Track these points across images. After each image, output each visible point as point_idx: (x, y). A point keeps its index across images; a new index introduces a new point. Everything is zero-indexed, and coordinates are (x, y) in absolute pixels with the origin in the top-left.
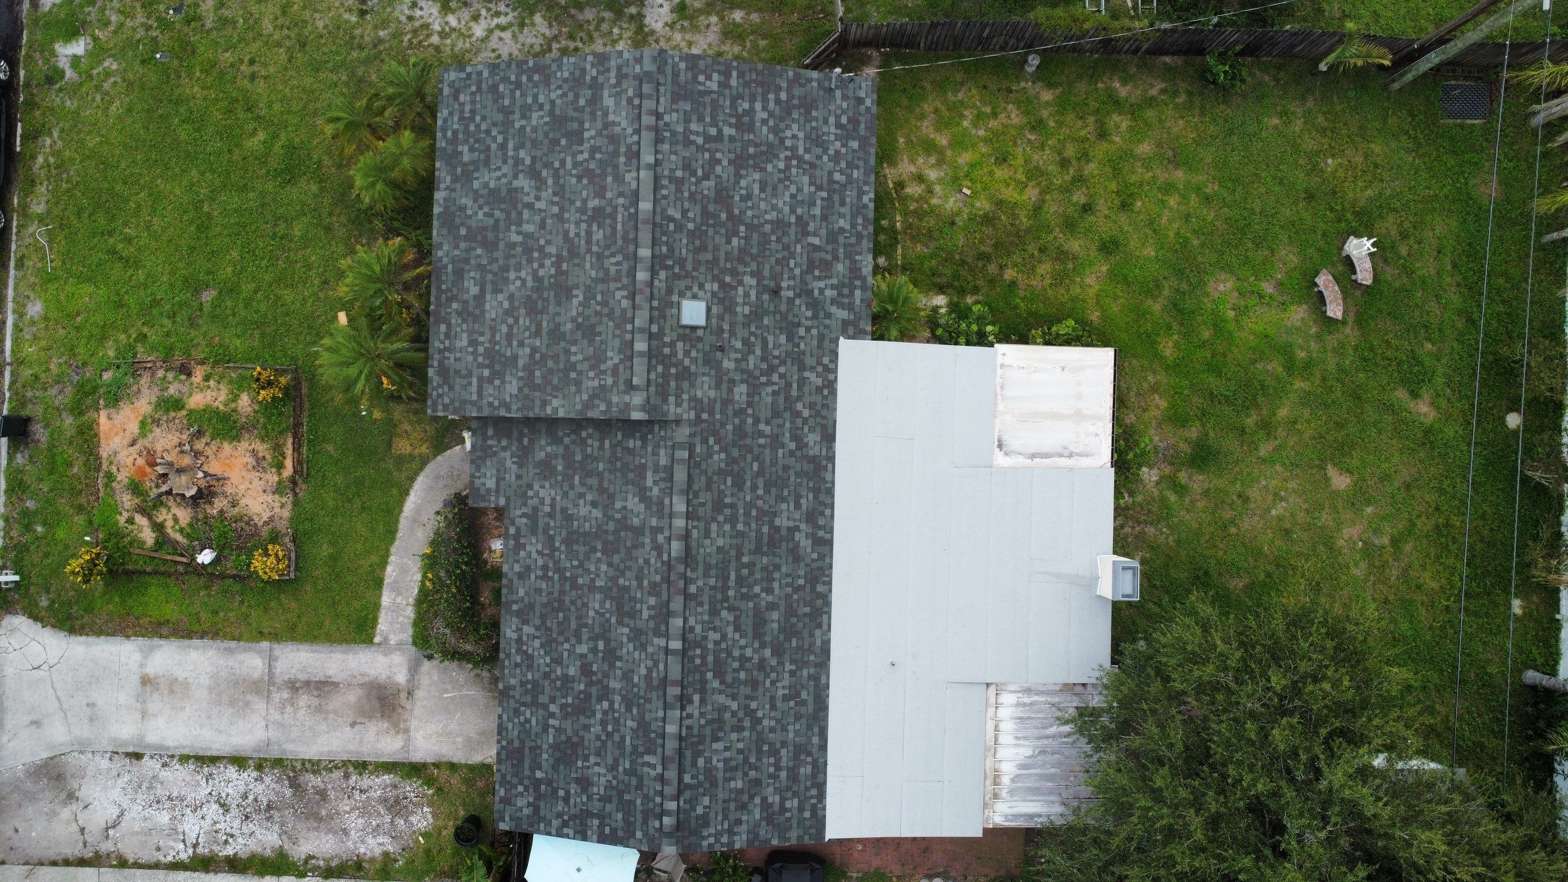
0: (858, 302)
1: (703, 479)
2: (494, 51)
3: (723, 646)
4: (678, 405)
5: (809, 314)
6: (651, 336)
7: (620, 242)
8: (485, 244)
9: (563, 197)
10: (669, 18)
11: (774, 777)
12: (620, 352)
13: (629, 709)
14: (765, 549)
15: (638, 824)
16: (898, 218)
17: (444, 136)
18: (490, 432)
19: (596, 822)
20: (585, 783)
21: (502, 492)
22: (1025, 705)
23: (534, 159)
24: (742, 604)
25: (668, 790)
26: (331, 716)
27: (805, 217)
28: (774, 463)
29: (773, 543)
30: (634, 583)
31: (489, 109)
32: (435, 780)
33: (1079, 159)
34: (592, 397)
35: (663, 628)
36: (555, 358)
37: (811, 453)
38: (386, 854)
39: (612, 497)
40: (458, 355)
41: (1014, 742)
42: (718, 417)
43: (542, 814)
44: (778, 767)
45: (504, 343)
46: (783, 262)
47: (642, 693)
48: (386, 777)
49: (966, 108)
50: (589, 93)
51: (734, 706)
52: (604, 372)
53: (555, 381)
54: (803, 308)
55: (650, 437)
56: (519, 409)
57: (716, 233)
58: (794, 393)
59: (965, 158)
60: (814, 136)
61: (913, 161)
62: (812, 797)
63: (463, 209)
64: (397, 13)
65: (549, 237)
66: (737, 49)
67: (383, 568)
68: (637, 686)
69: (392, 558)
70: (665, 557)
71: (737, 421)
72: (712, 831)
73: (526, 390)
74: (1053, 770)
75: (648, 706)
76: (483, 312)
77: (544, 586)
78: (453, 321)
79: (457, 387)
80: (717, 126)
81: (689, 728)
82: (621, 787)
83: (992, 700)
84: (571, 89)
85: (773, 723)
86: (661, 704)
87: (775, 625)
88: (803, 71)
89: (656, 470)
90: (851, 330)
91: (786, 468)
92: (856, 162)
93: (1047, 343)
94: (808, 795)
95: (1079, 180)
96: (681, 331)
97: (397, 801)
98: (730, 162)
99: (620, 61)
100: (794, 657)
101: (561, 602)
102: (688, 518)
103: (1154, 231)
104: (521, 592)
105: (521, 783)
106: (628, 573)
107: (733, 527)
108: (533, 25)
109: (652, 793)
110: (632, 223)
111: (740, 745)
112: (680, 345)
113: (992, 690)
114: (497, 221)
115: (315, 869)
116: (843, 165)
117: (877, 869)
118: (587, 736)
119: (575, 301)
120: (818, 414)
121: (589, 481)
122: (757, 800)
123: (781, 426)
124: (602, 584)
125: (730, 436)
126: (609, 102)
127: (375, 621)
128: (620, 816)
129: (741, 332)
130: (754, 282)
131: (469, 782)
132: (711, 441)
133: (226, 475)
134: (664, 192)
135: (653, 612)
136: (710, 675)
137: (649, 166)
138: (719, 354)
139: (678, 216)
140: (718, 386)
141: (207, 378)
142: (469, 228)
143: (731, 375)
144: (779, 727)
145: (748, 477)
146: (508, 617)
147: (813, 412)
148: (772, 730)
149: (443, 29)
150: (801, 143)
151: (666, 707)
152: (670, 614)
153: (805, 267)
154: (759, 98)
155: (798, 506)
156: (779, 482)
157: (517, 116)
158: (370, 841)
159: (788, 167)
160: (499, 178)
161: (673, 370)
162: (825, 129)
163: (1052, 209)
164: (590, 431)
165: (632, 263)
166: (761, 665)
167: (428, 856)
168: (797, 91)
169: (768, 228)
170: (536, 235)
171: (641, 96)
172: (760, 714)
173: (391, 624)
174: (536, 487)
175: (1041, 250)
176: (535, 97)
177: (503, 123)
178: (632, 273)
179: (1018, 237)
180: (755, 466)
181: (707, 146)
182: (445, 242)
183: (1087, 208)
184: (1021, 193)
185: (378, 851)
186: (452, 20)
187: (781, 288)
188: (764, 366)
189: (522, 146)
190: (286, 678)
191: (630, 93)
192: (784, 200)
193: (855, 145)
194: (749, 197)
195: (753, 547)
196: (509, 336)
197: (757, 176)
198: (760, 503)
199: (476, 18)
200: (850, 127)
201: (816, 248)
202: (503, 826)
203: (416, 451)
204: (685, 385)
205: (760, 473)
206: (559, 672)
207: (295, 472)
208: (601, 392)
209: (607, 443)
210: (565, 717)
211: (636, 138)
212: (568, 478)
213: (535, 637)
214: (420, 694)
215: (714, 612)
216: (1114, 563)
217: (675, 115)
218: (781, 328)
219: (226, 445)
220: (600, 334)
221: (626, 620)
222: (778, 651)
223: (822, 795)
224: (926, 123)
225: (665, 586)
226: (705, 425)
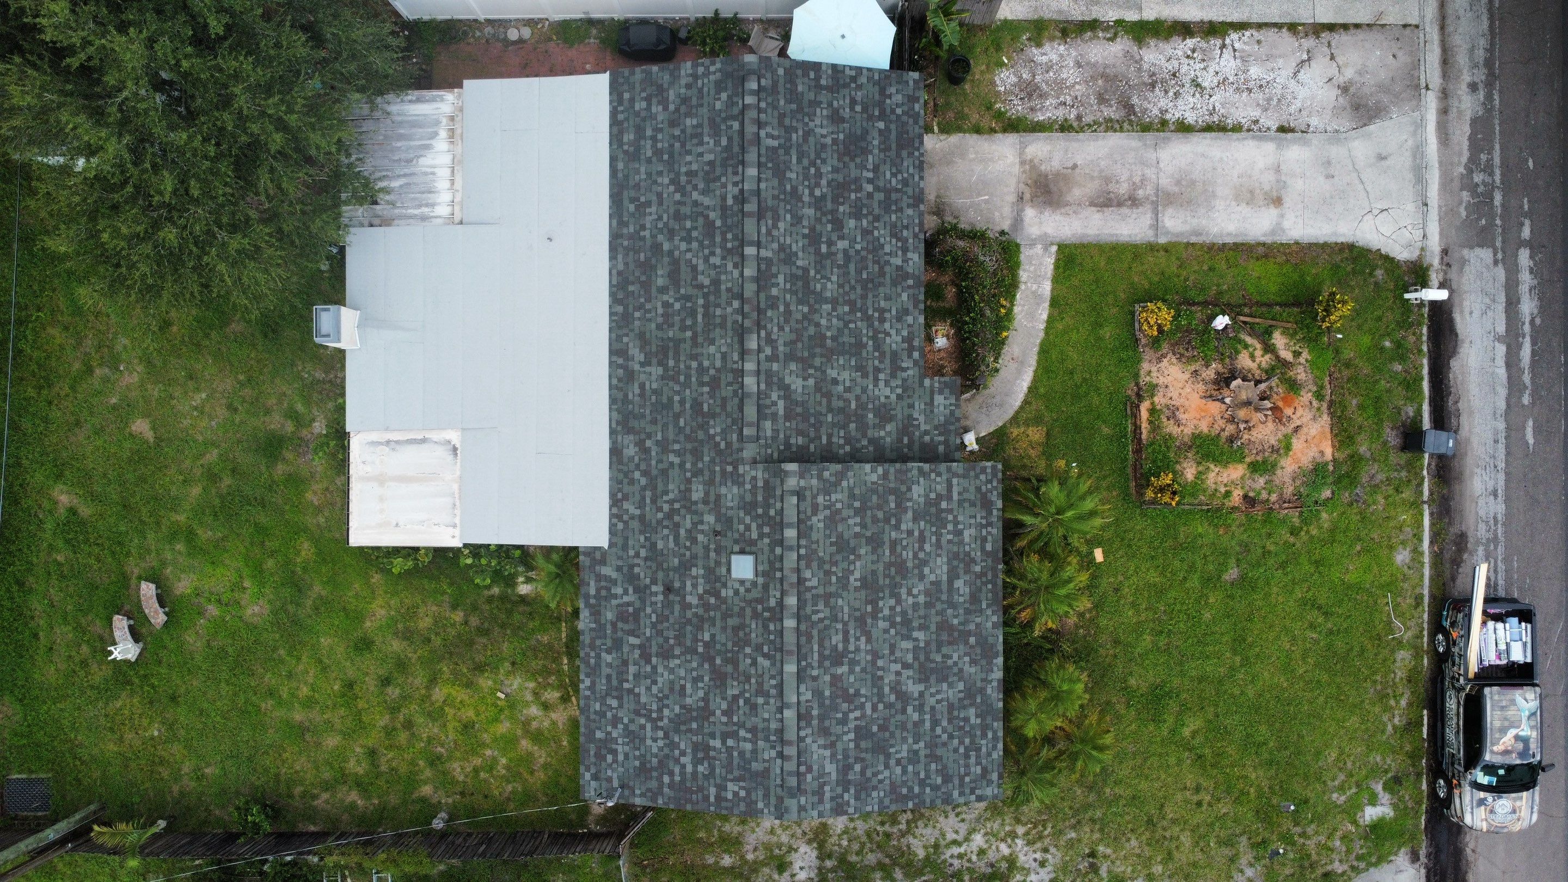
0: (592, 583)
1: (729, 409)
2: (963, 820)
3: (706, 251)
4: (754, 478)
5: (636, 570)
6: (781, 542)
7: (815, 633)
8: (951, 628)
9: (873, 676)
10: (793, 856)
11: (657, 130)
12: (811, 528)
13: (795, 189)
14: (671, 344)
15: (782, 81)
16: (566, 667)
17: (995, 732)
18: (941, 448)
19: (823, 82)
20: (835, 118)
21: (928, 392)
22: (427, 205)
23: (904, 711)
24: (691, 291)
25: (752, 114)
26: (1096, 174)
27: (642, 663)
28: (665, 427)
29: (664, 351)
30: (793, 308)
31: (951, 760)
32: (994, 117)
33: (394, 729)
34: (837, 484)
35: (763, 267)
36: (875, 520)
37: (631, 437)
38: (1039, 45)
39: (818, 388)
40: (973, 521)
41: (436, 170)
42: (718, 469)
43: (877, 88)
44: (654, 139)
45: (927, 534)
46: (662, 618)
47: (782, 204)
48: (1041, 118)
49: (503, 776)
50: (851, 777)
51: (695, 195)
52: (826, 507)
53: (875, 498)
54: (642, 575)
55: (782, 447)
56: (911, 470)
57: (724, 645)
58: (648, 494)
59: (503, 728)
60: (637, 741)
61: (554, 723)
62: (622, 112)
63: (973, 662)
64: (1059, 855)
65: (887, 636)
66: (727, 828)
67: (1050, 316)
68: (787, 211)
69: (1042, 326)
70: (763, 333)
71: (700, 465)
72: (712, 77)
73: (904, 488)
74: (399, 144)
75: (776, 192)
76: (949, 563)
77: (882, 304)
78: (979, 554)
79: (972, 489)
80: (727, 748)
81: (736, 173)
82: (799, 116)
83: (457, 208)
84: (869, 780)
85: (660, 180)
86: (763, 194)
87: (660, 272)
88: (650, 804)
89: (774, 416)
90: (598, 555)
91: (654, 422)
92: (597, 718)
93: (416, 549)
94: (626, 114)
95: (394, 710)
96: (754, 549)
97: (1030, 96)
98: (714, 714)
99: (821, 808)
100: (641, 243)
101: (864, 288)
102: (742, 370)
103: (320, 662)
104: (905, 296)
105: (898, 116)
106: (799, 317)
107: (700, 364)
108: (925, 847)
109: (769, 111)
110: (804, 651)
111: (689, 158)
112: (754, 536)
113: (457, 219)
114: (938, 651)
115: (1107, 28)
116: (609, 715)
117: (571, 46)
118: (835, 163)
119: (857, 575)
120: (626, 475)
121: (841, 404)
122: (672, 107)
123: (660, 461)
124: (824, 307)
125: (706, 451)
126: (830, 768)
127: (1057, 267)
128: (800, 88)
129: (699, 550)
130: (689, 599)
131: (961, 116)
132: (723, 445)
133: (1204, 401)
134: (773, 682)
135: (773, 281)
136: (718, 223)
137: (788, 706)
138: (718, 528)
139: (760, 659)
140: (718, 497)
141: (1228, 494)
142: (967, 643)
143: (707, 508)
144: (654, 177)
145: (689, 411)
146: (917, 273)
147: (630, 475)
148: (660, 173)
149: (1013, 840)
150: (649, 734)
151: (758, 192)
152: (757, 280)
153: (642, 614)
154: (689, 776)
155: (642, 386)
156: (659, 409)
157: (922, 753)
158: (1054, 57)
159: (660, 710)
160: (938, 692)
161: (760, 511)
162: (627, 748)
163: (419, 679)
164: (841, 452)
165: (802, 613)
166: (671, 234)
167: (998, 45)
168: (653, 784)
169: (677, 651)
170: (899, 637)
171: (798, 774)
172: (672, 188)
173: (1041, 264)
174: (893, 397)
175: (429, 640)
176: (904, 772)
177: (936, 746)
178: (801, 603)
179: (451, 654)
180: (682, 423)
181: (735, 728)
182: (990, 630)
183: (386, 682)
184: (449, 695)
185: (1047, 47)
186: (1005, 850)
187: (663, 593)
188: (677, 518)
189: (916, 724)
190: (1141, 209)
191: (809, 777)
192: (664, 677)
193: (599, 735)
194: (695, 680)
195: (682, 345)
196: (922, 539)
197: (689, 701)
198: (677, 388)
199: (982, 852)
200: (604, 752)
201: (632, 633)
202: (916, 75)
203: (1022, 429)
204: (748, 498)
205: (677, 417)
206: (865, 222)
207: (1138, 406)
208: (828, 488)
209: (824, 440)
210: (857, 180)
211: (802, 733)
212: (862, 406)
213: (890, 254)
214: (1012, 198)
215: (716, 283)
216: (339, 341)
217: (767, 757)
218: (663, 555)
219: (1206, 430)
220: (832, 544)
221: (800, 272)
222: (657, 247)
223: (614, 114)
224: (542, 760)
225: (762, 305)
226: (729, 460)
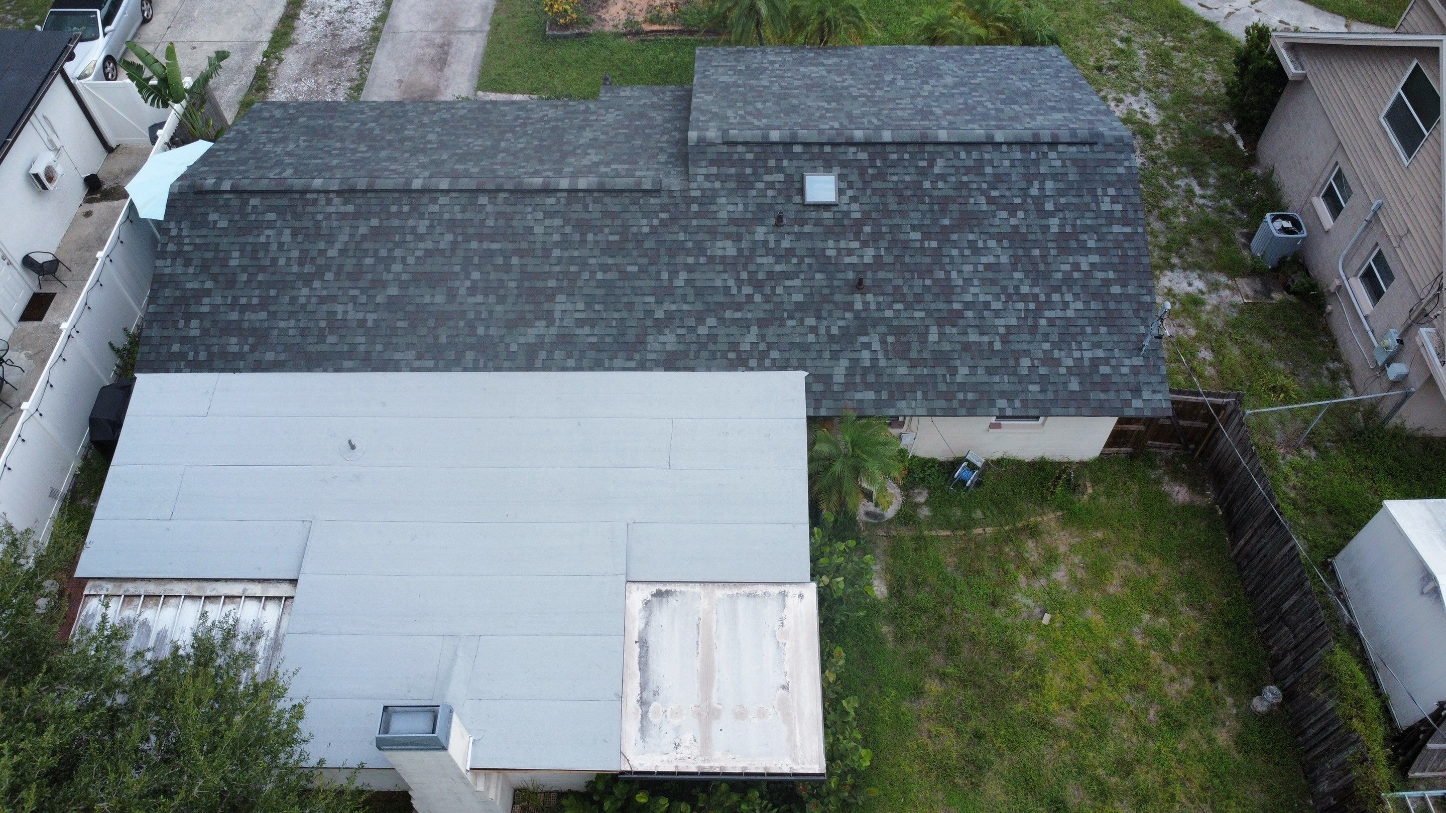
0: (859, 396)
1: (618, 208)
5: (835, 331)
6: (787, 144)
7: (896, 123)
8: (878, 65)
9: (940, 97)
10: (1179, 291)
11: (233, 306)
13: (353, 161)
14: (527, 284)
15: (217, 168)
16: (989, 530)
20: (280, 141)
21: (615, 99)
22: (255, 640)
23: (978, 84)
24: (458, 258)
26: (412, 68)
27: (962, 322)
28: (638, 292)
29: (534, 293)
30: (498, 161)
34: (714, 114)
36: (759, 96)
37: (650, 339)
39: (601, 148)
40: (759, 57)
42: (694, 222)
44: (243, 309)
45: (774, 75)
46: (898, 295)
47: (367, 167)
49: (1170, 619)
50: (1063, 107)
52: (743, 119)
53: (732, 97)
54: (841, 323)
56: (701, 82)
57: (924, 214)
58: (728, 314)
59: (1095, 618)
60: (1072, 330)
61: (1073, 549)
63: (913, 56)
65: (893, 92)
68: (377, 165)
73: (722, 85)
75: (351, 170)
76: (806, 66)
77: (509, 118)
78: (795, 55)
79: (725, 57)
80: (1057, 210)
82: (265, 159)
84: (1063, 99)
85: (302, 300)
87: (427, 299)
89: (630, 170)
90: (818, 387)
91: (630, 306)
92: (1051, 388)
94: (201, 349)
98: (1015, 227)
99: (1108, 121)
100: (383, 324)
101: (488, 126)
104: (504, 108)
106: (511, 158)
107: (557, 244)
112: (780, 177)
114: (904, 70)
115: (268, 63)
116: (1043, 371)
118: (332, 141)
119: (823, 104)
120: (702, 346)
121: (621, 137)
122: (209, 285)
123: (684, 298)
124: (503, 145)
125: (670, 237)
126: (1057, 116)
127: (499, 90)
128: (232, 159)
129: (802, 246)
130: (868, 260)
132: (664, 216)
134: (963, 155)
138: (773, 221)
139: (937, 170)
140: (732, 221)
143: (747, 236)
144: (296, 308)
145: (619, 260)
147: (704, 340)
148: (294, 299)
150: (1060, 314)
151: (346, 179)
152: (456, 179)
153: (895, 323)
154: (1104, 260)
155: (580, 323)
156: (613, 299)
157: (1022, 76)
159: (1024, 298)
160: (951, 70)
161: (748, 171)
162: (1085, 345)
163: (1046, 750)
166: (379, 284)
168: (1126, 306)
169: (941, 275)
170: (894, 86)
171: (1072, 130)
174: (618, 113)
175: (977, 733)
177: (1011, 71)
179: (994, 698)
180: (633, 269)
181: (1029, 201)
182: (878, 50)
184: (1060, 699)
187: (864, 293)
188: (761, 276)
189: (990, 79)
190: (453, 41)
192: (978, 293)
193: (1074, 385)
194: (976, 251)
195: (530, 269)
196: (781, 77)
197: (1004, 259)
198: (586, 275)
200: (1097, 379)
201: (923, 337)
205: (624, 275)
206: (411, 127)
207: (647, 34)
208: (720, 118)
209: (663, 145)
210: (359, 130)
212: (626, 127)
213: (454, 115)
218: (812, 294)
220: (788, 116)
221: (456, 157)
222: (393, 303)
223: (195, 367)
224: (1131, 565)
225: (490, 176)
226: (683, 207)
